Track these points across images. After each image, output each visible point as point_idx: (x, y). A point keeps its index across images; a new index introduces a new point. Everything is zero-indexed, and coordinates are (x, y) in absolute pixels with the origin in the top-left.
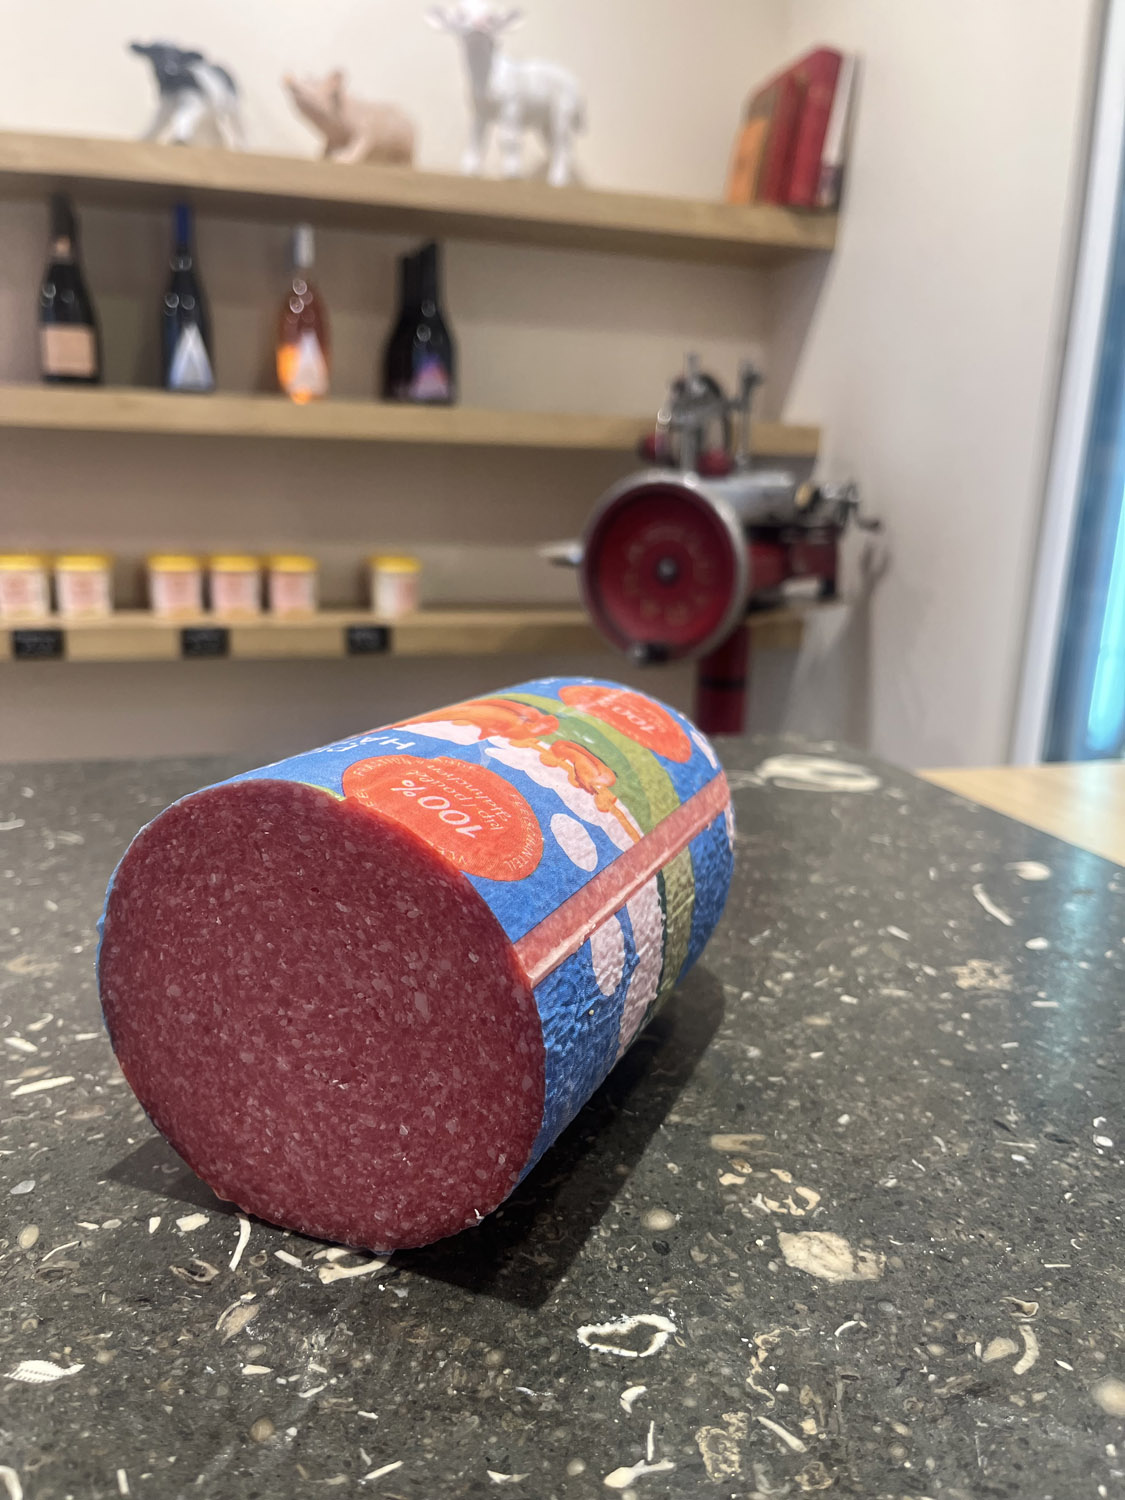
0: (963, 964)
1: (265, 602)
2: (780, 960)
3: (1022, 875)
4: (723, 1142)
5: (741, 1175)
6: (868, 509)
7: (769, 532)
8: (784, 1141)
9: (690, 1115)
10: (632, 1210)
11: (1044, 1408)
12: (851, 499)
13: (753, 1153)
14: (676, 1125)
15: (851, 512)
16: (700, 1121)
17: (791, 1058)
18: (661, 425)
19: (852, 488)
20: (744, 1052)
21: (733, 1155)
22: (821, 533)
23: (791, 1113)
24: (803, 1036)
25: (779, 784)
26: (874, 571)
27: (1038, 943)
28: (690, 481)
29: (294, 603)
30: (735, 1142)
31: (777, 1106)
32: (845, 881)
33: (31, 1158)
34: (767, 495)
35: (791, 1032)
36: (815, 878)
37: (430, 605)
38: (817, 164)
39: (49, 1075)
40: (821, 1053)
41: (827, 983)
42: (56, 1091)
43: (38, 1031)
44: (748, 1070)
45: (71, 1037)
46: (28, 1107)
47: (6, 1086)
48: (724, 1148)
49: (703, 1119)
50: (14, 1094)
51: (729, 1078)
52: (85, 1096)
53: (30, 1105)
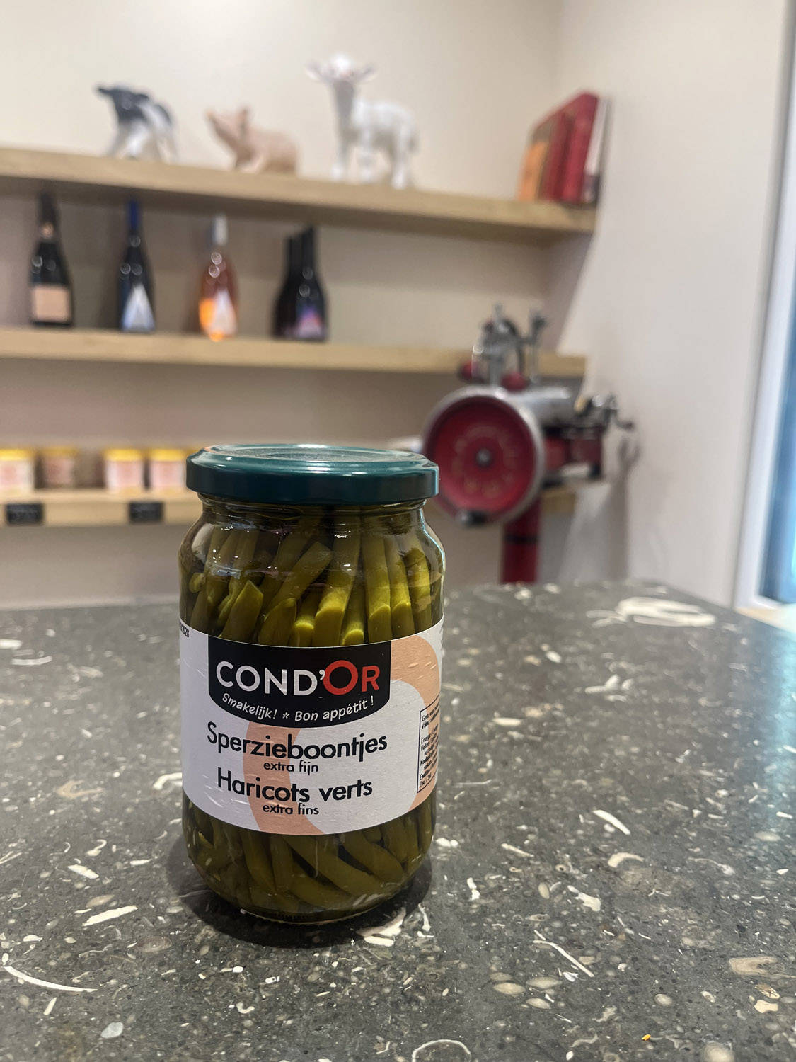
2: (710, 778)
4: (742, 966)
5: (773, 1001)
6: (624, 415)
9: (701, 939)
10: (689, 1045)
12: (613, 408)
13: (774, 978)
14: (693, 949)
15: (612, 418)
16: (711, 945)
17: (763, 876)
18: (475, 356)
19: (612, 399)
20: (719, 870)
21: (757, 980)
22: (591, 432)
23: (786, 931)
24: (763, 853)
25: (638, 621)
26: (629, 459)
28: (500, 394)
30: (751, 965)
31: (772, 925)
32: (729, 704)
33: (114, 997)
34: (554, 404)
35: (751, 849)
36: (703, 702)
38: (582, 173)
39: (114, 904)
40: (786, 870)
41: (759, 799)
42: (123, 921)
43: (96, 857)
44: (731, 889)
45: (126, 863)
46: (101, 939)
47: (77, 916)
48: (744, 972)
49: (714, 942)
50: (85, 925)
51: (719, 898)
52: (150, 927)
53: (103, 936)
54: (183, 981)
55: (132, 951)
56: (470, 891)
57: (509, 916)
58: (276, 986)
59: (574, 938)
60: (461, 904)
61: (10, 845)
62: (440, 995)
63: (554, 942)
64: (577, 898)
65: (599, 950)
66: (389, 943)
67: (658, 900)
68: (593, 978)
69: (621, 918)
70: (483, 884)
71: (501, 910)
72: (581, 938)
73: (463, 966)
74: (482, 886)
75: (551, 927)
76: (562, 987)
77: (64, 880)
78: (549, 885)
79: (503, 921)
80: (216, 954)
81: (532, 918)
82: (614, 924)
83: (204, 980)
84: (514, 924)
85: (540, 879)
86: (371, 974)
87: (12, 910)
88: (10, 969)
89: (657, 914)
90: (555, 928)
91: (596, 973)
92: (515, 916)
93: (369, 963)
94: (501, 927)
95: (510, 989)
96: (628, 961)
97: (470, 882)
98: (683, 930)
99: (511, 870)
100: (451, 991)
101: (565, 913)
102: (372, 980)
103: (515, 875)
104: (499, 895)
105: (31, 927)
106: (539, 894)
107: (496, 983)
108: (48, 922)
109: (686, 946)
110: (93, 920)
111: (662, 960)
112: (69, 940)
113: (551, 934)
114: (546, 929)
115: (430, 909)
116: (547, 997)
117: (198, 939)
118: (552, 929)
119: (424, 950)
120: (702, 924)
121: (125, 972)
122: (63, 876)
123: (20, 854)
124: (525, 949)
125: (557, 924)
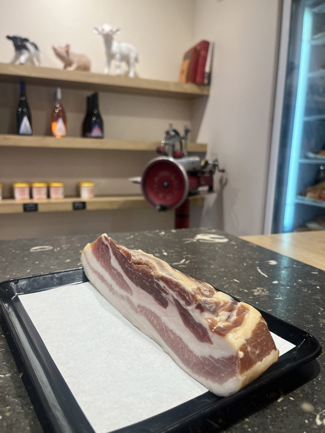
0: (255, 289)
1: (49, 196)
3: (270, 264)
6: (221, 167)
7: (194, 173)
11: (286, 411)
12: (216, 163)
15: (216, 168)
18: (163, 144)
19: (216, 160)
22: (208, 173)
25: (201, 241)
26: (223, 183)
27: (276, 282)
28: (171, 159)
29: (57, 196)
32: (221, 267)
34: (193, 163)
36: (212, 267)
37: (97, 196)
38: (203, 72)
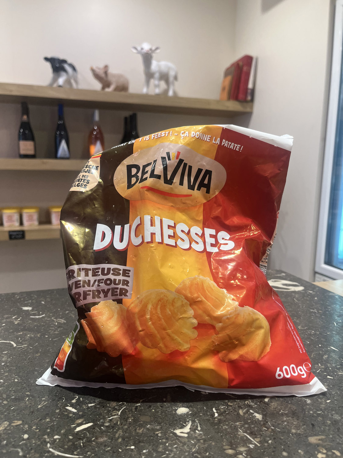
4: (313, 440)
5: (324, 454)
8: (332, 438)
9: (298, 430)
13: (324, 444)
14: (296, 434)
16: (302, 432)
17: (321, 403)
21: (318, 445)
23: (329, 426)
30: (316, 439)
31: (324, 424)
38: (246, 88)
39: (84, 422)
40: (330, 401)
41: (320, 370)
42: (89, 429)
43: (75, 403)
44: (309, 409)
45: (87, 405)
46: (82, 437)
47: (72, 428)
48: (314, 442)
49: (303, 431)
50: (76, 431)
51: (305, 413)
52: (99, 431)
53: (82, 435)
54: (114, 452)
55: (94, 441)
56: (214, 413)
57: (229, 423)
58: (147, 453)
59: (253, 431)
60: (211, 419)
61: (43, 399)
62: (205, 455)
63: (245, 433)
64: (253, 415)
65: (262, 436)
66: (186, 435)
67: (283, 415)
68: (260, 446)
69: (270, 422)
70: (219, 410)
71: (226, 421)
72: (255, 431)
73: (213, 444)
74: (219, 411)
75: (244, 427)
76: (249, 450)
77: (65, 413)
78: (243, 410)
79: (227, 425)
80: (124, 441)
81: (237, 424)
82: (267, 425)
83: (121, 452)
84: (231, 427)
85: (240, 407)
86: (181, 448)
87: (48, 426)
88: (51, 450)
89: (282, 420)
90: (246, 427)
91: (261, 444)
92: (231, 423)
93: (179, 443)
94: (226, 428)
95: (230, 452)
96: (272, 439)
97: (214, 409)
98: (292, 426)
99: (229, 404)
100: (209, 454)
101: (249, 421)
102: (181, 450)
103: (231, 406)
104: (225, 414)
105: (56, 432)
106: (239, 413)
107: (225, 450)
108: (62, 430)
109: (293, 433)
110: (78, 429)
111: (284, 438)
112: (71, 437)
113: (244, 430)
114: (243, 428)
115: (200, 421)
116: (244, 454)
117: (117, 435)
118: (245, 428)
119: (199, 438)
120: (298, 424)
121: (93, 449)
122: (64, 411)
123: (47, 402)
124: (235, 436)
125: (246, 426)
